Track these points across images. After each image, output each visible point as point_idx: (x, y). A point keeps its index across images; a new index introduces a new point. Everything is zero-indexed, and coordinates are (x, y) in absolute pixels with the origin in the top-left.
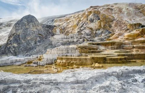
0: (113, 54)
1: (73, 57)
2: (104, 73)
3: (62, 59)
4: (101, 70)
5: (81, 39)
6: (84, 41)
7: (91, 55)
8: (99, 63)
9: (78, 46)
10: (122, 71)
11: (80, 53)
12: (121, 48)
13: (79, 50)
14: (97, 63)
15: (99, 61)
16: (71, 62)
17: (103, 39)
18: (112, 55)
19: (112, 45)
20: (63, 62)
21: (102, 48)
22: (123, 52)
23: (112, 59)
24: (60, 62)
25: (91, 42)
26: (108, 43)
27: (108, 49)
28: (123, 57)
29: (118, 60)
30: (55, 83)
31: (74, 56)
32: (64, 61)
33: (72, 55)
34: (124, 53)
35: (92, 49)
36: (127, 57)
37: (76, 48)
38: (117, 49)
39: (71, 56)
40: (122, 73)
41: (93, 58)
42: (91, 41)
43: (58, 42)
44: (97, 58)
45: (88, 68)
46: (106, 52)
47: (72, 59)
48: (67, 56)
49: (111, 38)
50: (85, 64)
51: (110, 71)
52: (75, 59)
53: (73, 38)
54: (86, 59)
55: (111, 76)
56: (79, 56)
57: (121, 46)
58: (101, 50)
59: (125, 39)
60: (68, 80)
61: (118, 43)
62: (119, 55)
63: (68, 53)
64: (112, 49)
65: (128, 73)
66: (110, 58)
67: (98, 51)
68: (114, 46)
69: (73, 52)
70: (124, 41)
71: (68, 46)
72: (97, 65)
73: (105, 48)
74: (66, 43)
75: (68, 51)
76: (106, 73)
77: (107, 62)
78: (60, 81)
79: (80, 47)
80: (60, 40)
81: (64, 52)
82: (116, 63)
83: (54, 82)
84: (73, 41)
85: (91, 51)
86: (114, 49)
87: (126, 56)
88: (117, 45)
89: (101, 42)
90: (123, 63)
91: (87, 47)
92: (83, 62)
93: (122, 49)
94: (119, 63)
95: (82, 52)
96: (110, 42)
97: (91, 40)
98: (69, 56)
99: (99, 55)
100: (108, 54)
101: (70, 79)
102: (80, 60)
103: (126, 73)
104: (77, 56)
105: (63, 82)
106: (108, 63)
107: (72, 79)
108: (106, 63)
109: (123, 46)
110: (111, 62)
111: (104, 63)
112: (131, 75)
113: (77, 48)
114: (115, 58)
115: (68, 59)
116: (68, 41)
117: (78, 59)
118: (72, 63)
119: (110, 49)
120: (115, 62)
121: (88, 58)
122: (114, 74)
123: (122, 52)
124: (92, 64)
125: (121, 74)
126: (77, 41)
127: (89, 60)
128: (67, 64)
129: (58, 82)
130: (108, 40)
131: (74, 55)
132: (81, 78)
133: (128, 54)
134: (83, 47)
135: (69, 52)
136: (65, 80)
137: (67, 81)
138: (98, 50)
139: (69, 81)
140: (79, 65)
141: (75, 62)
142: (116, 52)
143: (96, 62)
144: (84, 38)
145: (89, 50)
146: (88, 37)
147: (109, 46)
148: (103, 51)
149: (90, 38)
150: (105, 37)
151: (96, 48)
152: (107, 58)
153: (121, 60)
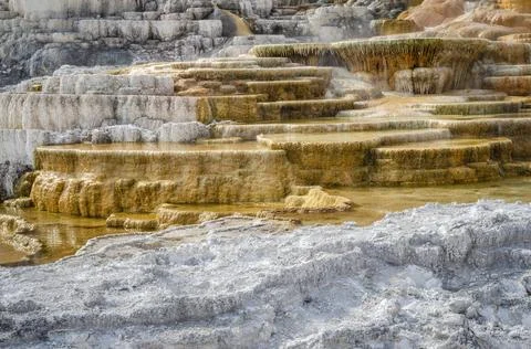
0: (421, 126)
1: (149, 150)
2: (357, 250)
3: (71, 162)
4: (338, 229)
5: (206, 16)
6: (228, 32)
7: (280, 131)
8: (331, 186)
9: (188, 71)
10: (470, 232)
11: (204, 121)
12: (473, 87)
13: (193, 100)
14: (318, 188)
15: (327, 176)
16: (142, 184)
17: (360, 20)
18: (413, 133)
19: (416, 66)
20: (79, 186)
21: (351, 83)
22: (485, 113)
23: (411, 155)
24: (61, 188)
25: (281, 42)
26: (393, 46)
27: (393, 89)
28: (485, 143)
29: (453, 160)
30: (27, 326)
31: (156, 141)
32: (88, 178)
33: (148, 135)
34: (490, 120)
35: (288, 88)
36: (505, 141)
37: (170, 85)
38: (450, 87)
39: (140, 141)
40: (473, 246)
41: (291, 154)
42: (281, 37)
43: (40, 37)
44: (319, 150)
45: (257, 222)
46: (377, 113)
47: (143, 161)
48: (106, 140)
49: (413, 14)
50: (238, 196)
51: (397, 235)
52: (165, 159)
53: (150, 14)
54: (243, 161)
55: (404, 263)
56: (192, 142)
57: (476, 69)
58: (348, 98)
59: (500, 22)
60: (113, 305)
61: (459, 46)
62: (456, 132)
63: (116, 119)
64: (416, 92)
65: (507, 242)
66: (401, 154)
67: (328, 106)
68: (428, 71)
69: (151, 111)
70: (495, 36)
71: (112, 69)
72: (315, 198)
73: (374, 81)
74: (103, 48)
75: (114, 105)
76: (372, 247)
77: (379, 176)
78: (60, 315)
79: (199, 77)
80: (52, 24)
81: (85, 110)
82: (439, 185)
83: (19, 319)
84: (153, 37)
85: (280, 103)
86: (432, 91)
87: (504, 134)
88: (451, 62)
89: (347, 42)
90: (483, 179)
91: (251, 76)
92: (222, 182)
93: (479, 93)
94: (457, 182)
95: (214, 110)
96: (403, 44)
97: (277, 30)
98: (123, 142)
99: (335, 130)
100: (391, 127)
101: (134, 295)
102: (202, 171)
103: (494, 245)
104: (184, 142)
105: (82, 319)
106: (386, 185)
107: (144, 299)
108: (374, 185)
109: (490, 74)
110: (408, 175)
111: (364, 183)
112: (524, 251)
113: (181, 83)
114: (436, 153)
115: (113, 163)
116: (117, 34)
117: (187, 159)
118: (148, 191)
119: (404, 90)
120: (434, 175)
121: (258, 157)
122: (420, 249)
123: (477, 110)
124: (286, 192)
125: (464, 249)
126: (183, 33)
127: (264, 167)
128: (108, 201)
129: (50, 318)
130: (392, 25)
131: (163, 137)
132: (205, 285)
133: (512, 124)
134: (226, 78)
135: (122, 111)
136: (100, 303)
137: (109, 312)
138: (329, 98)
139: (126, 312)
140: (195, 204)
141: (166, 183)
142: (440, 111)
143: (312, 181)
144: (229, 13)
145: (266, 96)
146: (258, 7)
147: (400, 69)
148: (362, 103)
149: (271, 15)
150: (378, 10)
151: (313, 83)
152: (381, 150)
153: (472, 164)
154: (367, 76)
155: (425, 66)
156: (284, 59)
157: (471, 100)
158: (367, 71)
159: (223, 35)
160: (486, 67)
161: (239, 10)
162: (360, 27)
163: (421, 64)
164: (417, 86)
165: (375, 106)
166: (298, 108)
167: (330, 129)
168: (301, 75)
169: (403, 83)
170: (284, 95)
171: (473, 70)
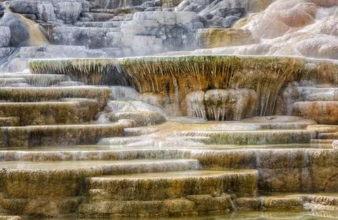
15: (32, 206)
17: (184, 30)
19: (211, 87)
29: (171, 191)
35: (45, 112)
42: (80, 48)
57: (288, 92)
64: (210, 118)
68: (223, 93)
77: (89, 208)
85: (28, 127)
94: (172, 215)
108: (83, 216)
109: (302, 97)
111: (73, 214)
130: (220, 37)
144: (22, 18)
145: (16, 119)
146: (62, 10)
147: (193, 90)
148: (135, 129)
149: (78, 19)
150: (210, 17)
151: (82, 105)
152: (94, 179)
153: (194, 196)
154: (154, 98)
155: (221, 88)
156: (59, 76)
157: (263, 127)
158: (156, 92)
159: (11, 45)
160: (300, 89)
161: (36, 14)
162: (184, 37)
163: (216, 85)
164: (210, 111)
165: (149, 133)
166: (50, 133)
167: (64, 157)
168: (70, 95)
169: (196, 107)
170: (40, 118)
171: (285, 93)
